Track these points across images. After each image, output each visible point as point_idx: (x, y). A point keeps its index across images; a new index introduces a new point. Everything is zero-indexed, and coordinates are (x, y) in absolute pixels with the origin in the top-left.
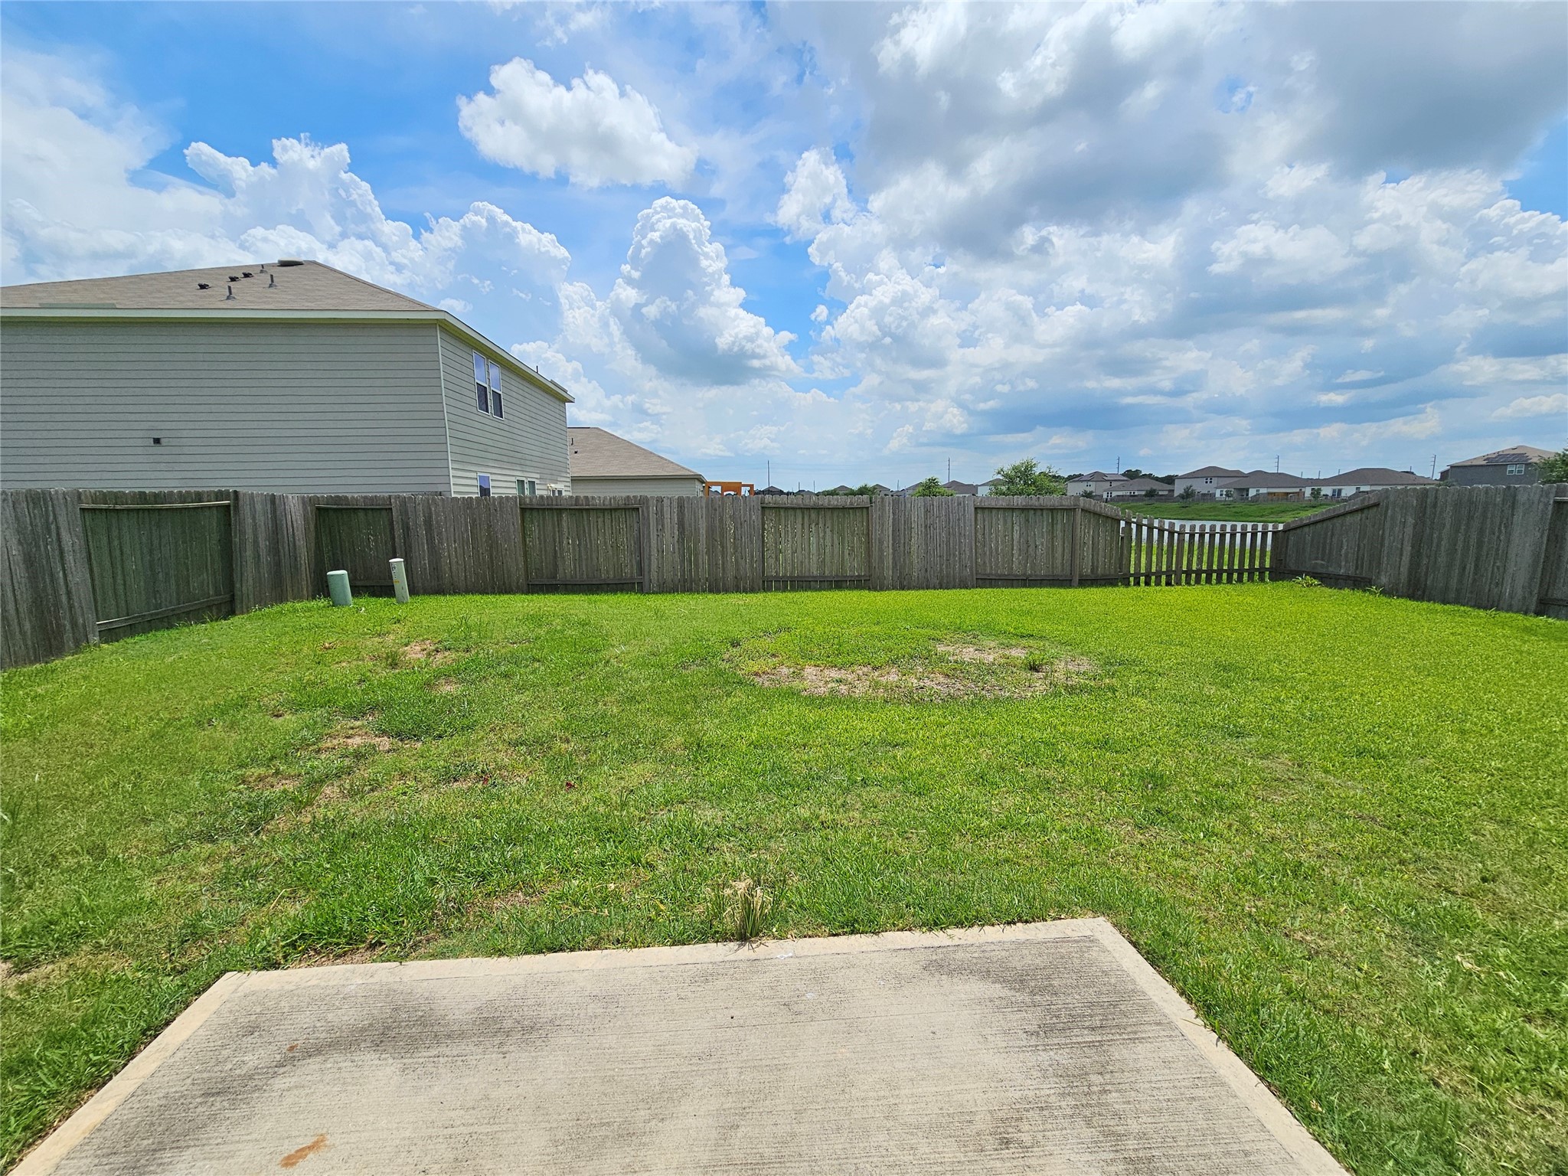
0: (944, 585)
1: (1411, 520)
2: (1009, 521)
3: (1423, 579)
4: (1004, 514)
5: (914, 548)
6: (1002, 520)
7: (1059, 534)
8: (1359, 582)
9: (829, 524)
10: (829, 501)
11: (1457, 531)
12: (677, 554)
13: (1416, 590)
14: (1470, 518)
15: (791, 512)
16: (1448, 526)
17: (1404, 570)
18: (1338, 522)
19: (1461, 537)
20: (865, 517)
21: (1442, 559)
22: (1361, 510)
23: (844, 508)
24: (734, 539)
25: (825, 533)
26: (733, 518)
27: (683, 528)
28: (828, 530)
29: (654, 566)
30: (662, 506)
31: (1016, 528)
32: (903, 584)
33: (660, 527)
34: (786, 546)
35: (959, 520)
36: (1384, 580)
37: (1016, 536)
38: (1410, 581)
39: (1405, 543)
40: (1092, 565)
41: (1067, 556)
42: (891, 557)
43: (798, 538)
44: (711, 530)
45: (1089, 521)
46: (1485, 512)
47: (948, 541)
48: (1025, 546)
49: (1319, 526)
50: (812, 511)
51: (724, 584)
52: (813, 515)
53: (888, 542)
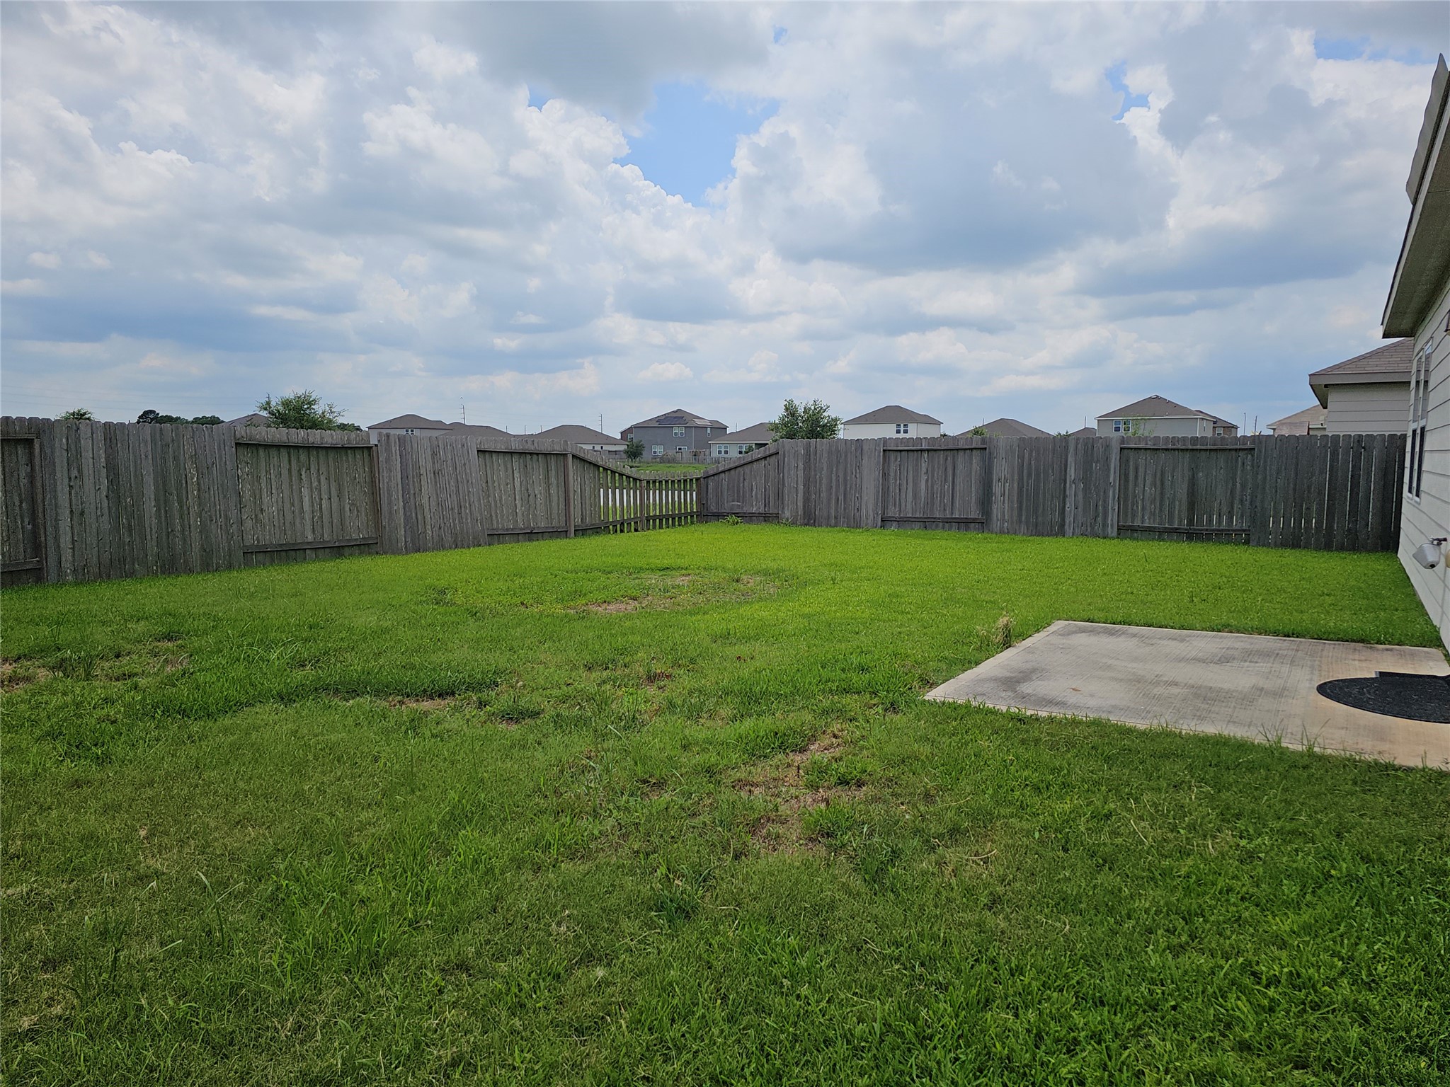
0: (459, 544)
1: (801, 466)
2: (509, 466)
3: (813, 511)
4: (504, 459)
5: (425, 500)
6: (502, 466)
7: (553, 480)
8: (768, 518)
9: (323, 469)
10: (322, 438)
11: (832, 473)
12: (106, 518)
13: (810, 519)
14: (838, 462)
15: (274, 452)
16: (825, 469)
17: (800, 504)
18: (747, 468)
19: (834, 478)
20: (366, 460)
21: (824, 495)
22: (765, 458)
23: (343, 448)
24: (199, 491)
25: (319, 481)
26: (194, 458)
27: (117, 475)
28: (322, 478)
29: (65, 540)
30: (78, 440)
31: (517, 475)
32: (417, 546)
33: (74, 473)
34: (270, 502)
35: (465, 464)
36: (787, 514)
37: (517, 484)
38: (804, 513)
39: (799, 483)
40: (582, 514)
41: (562, 506)
42: (402, 511)
43: (285, 487)
44: (162, 477)
45: (577, 467)
46: (846, 456)
47: (458, 491)
48: (527, 495)
49: (733, 472)
50: (301, 451)
51: (186, 562)
52: (303, 457)
53: (398, 494)
